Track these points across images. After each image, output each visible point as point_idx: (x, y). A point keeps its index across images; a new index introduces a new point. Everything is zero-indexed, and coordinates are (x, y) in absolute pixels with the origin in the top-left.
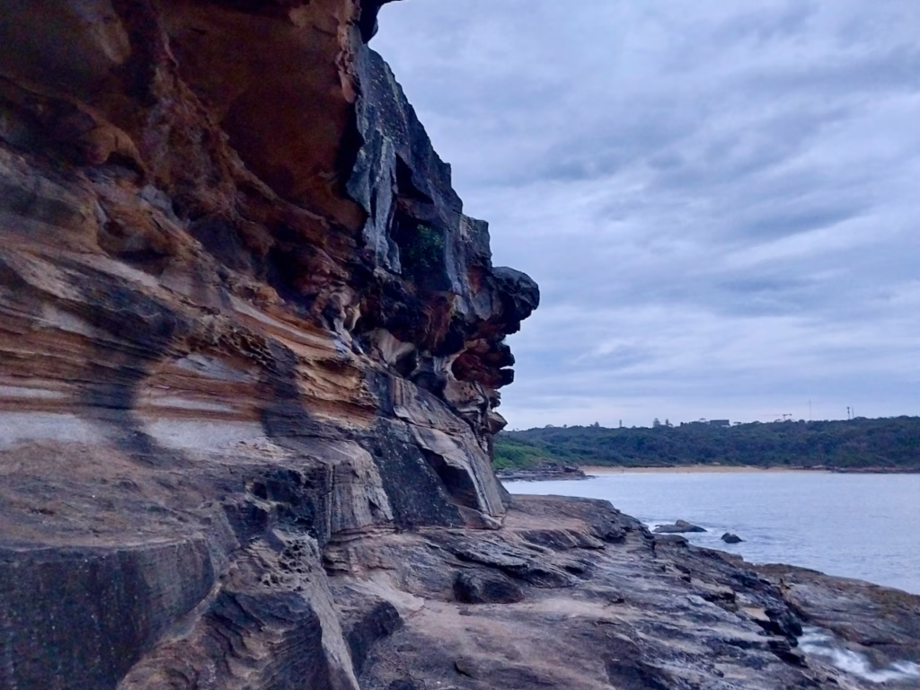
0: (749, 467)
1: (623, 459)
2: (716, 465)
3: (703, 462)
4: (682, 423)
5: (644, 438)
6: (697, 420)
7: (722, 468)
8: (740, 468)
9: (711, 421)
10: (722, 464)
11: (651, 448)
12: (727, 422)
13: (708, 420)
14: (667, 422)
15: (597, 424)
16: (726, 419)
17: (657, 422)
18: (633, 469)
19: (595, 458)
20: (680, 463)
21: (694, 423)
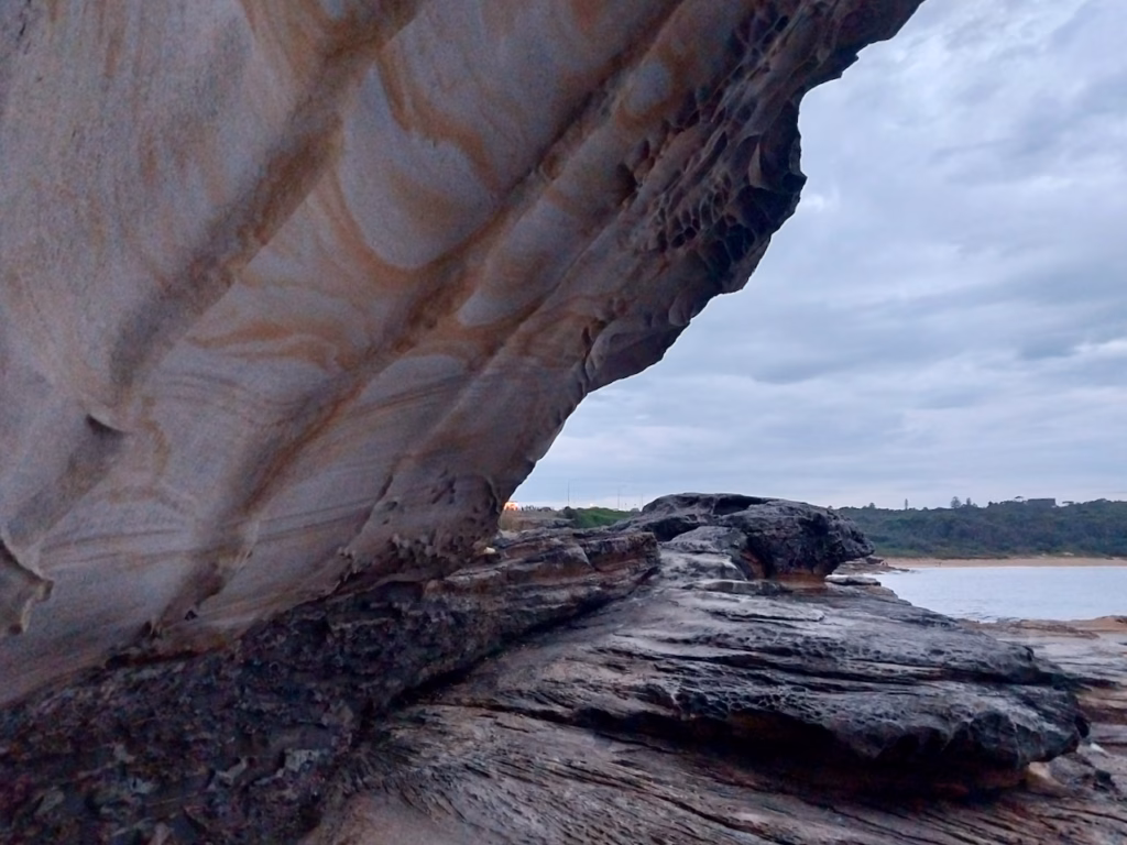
0: (1116, 560)
1: (933, 548)
2: (1069, 556)
3: (1048, 551)
4: (990, 503)
5: (952, 521)
6: (1010, 499)
7: (1078, 560)
8: (1104, 560)
9: (1030, 500)
10: (1078, 555)
11: (963, 534)
12: (1053, 501)
13: (1026, 499)
14: (968, 501)
15: (872, 505)
16: (1051, 497)
17: (956, 502)
18: (950, 561)
19: (893, 546)
20: (1015, 553)
21: (1007, 502)
